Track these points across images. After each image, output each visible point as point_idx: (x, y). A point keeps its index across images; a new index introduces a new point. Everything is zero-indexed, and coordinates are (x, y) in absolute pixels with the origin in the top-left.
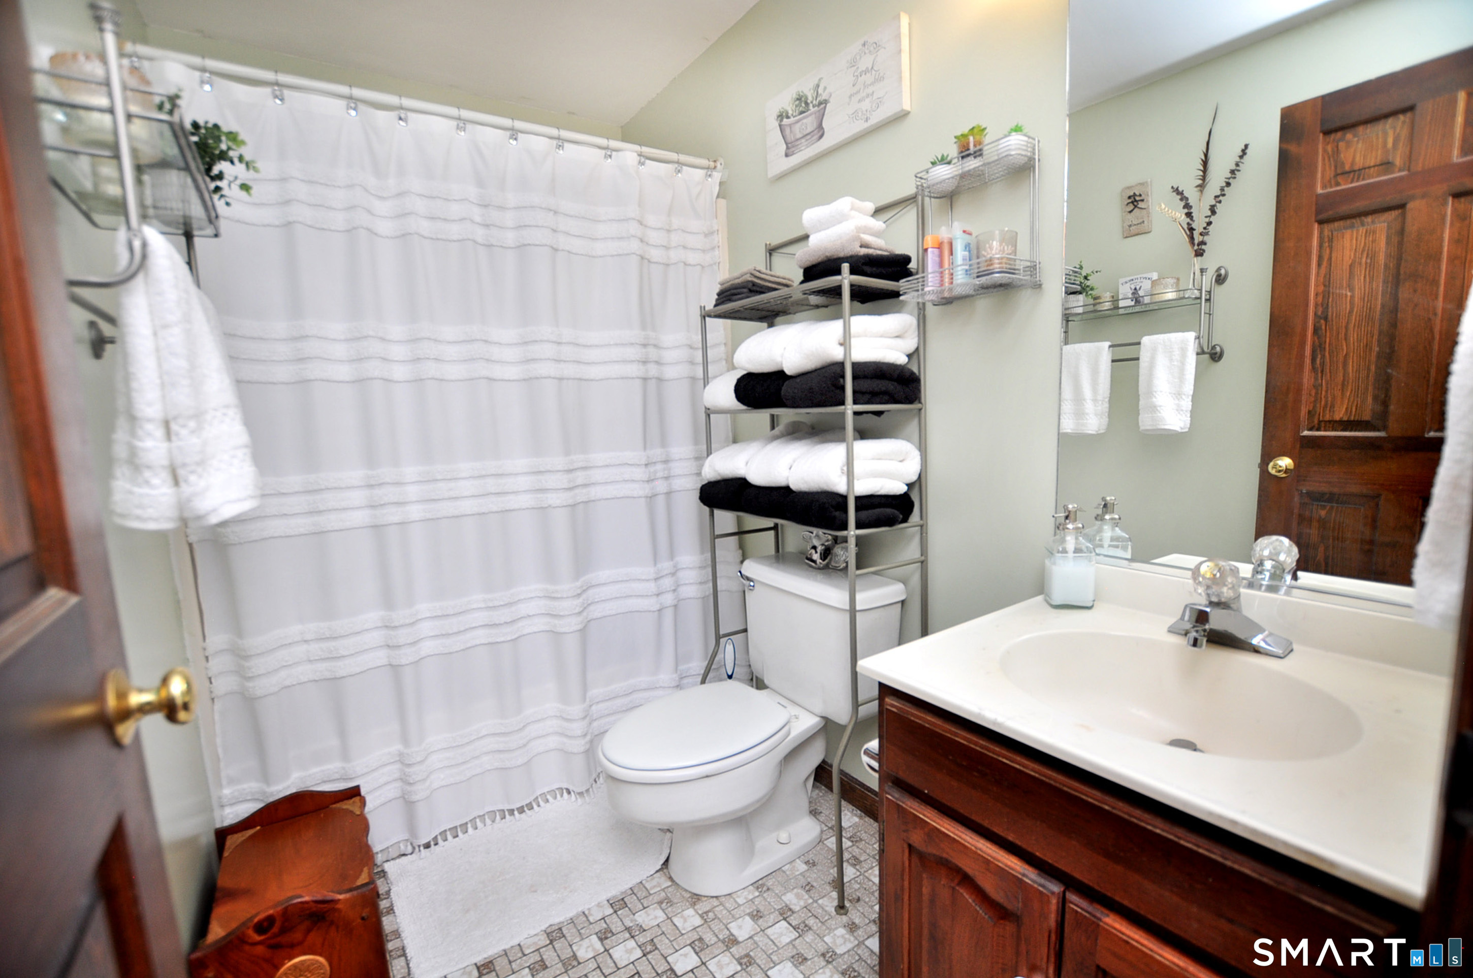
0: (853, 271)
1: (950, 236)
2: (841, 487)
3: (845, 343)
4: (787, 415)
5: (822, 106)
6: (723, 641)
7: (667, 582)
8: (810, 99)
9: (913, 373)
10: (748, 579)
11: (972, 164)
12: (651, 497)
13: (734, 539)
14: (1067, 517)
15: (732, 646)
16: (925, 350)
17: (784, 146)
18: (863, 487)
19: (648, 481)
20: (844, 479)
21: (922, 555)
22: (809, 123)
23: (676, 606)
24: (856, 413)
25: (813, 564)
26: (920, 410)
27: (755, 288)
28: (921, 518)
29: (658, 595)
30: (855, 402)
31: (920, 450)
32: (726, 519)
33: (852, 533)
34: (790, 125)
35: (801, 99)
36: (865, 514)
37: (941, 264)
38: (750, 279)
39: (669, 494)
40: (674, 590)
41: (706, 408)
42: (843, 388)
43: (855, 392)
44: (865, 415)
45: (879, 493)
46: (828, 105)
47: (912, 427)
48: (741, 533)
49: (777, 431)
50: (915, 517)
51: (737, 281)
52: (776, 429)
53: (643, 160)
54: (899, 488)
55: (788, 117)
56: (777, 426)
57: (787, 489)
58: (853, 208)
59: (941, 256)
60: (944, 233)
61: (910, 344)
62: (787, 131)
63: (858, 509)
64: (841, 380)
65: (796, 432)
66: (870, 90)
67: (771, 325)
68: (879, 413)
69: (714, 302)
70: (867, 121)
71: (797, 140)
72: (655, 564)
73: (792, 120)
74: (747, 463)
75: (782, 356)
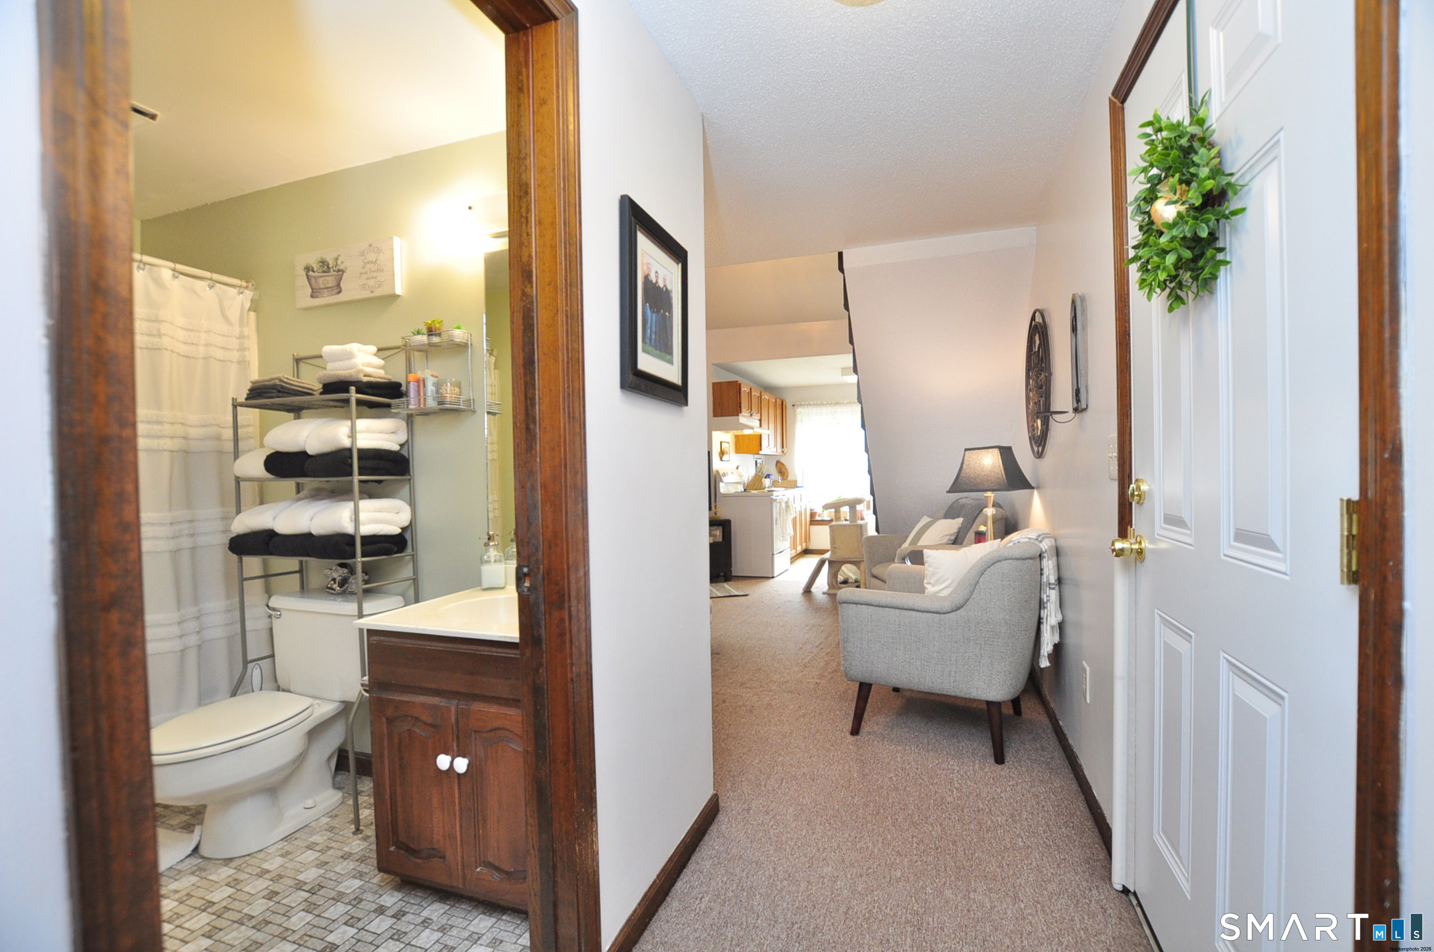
0: (358, 392)
1: (423, 376)
2: (349, 529)
3: (353, 435)
4: (310, 483)
5: (340, 273)
6: (250, 666)
7: (191, 626)
8: (331, 266)
9: (403, 456)
10: (274, 609)
11: (435, 339)
12: (175, 552)
13: (262, 580)
14: (489, 539)
15: (259, 669)
16: (412, 442)
17: (310, 290)
18: (366, 529)
19: (172, 538)
20: (353, 525)
21: (414, 575)
22: (330, 281)
23: (199, 646)
24: (361, 481)
25: (333, 591)
26: (410, 480)
27: (282, 390)
28: (413, 550)
29: (181, 637)
30: (360, 474)
31: (410, 505)
32: (253, 564)
33: (359, 560)
34: (315, 278)
35: (323, 262)
36: (368, 548)
37: (419, 391)
38: (279, 383)
39: (193, 549)
40: (198, 632)
41: (236, 476)
42: (351, 466)
43: (359, 468)
44: (370, 483)
45: (380, 534)
46: (345, 274)
47: (406, 490)
48: (266, 576)
49: (301, 495)
50: (409, 550)
51: (267, 383)
52: (301, 493)
53: (177, 274)
54: (395, 530)
55: (313, 271)
56: (303, 490)
57: (309, 535)
58: (359, 350)
59: (419, 386)
60: (420, 374)
61: (403, 437)
62: (313, 281)
63: (363, 544)
64: (350, 460)
65: (317, 495)
66: (375, 274)
67: (298, 417)
68: (380, 482)
69: (245, 396)
70: (372, 292)
71: (321, 289)
72: (179, 609)
73: (316, 274)
74: (274, 518)
75: (305, 441)
